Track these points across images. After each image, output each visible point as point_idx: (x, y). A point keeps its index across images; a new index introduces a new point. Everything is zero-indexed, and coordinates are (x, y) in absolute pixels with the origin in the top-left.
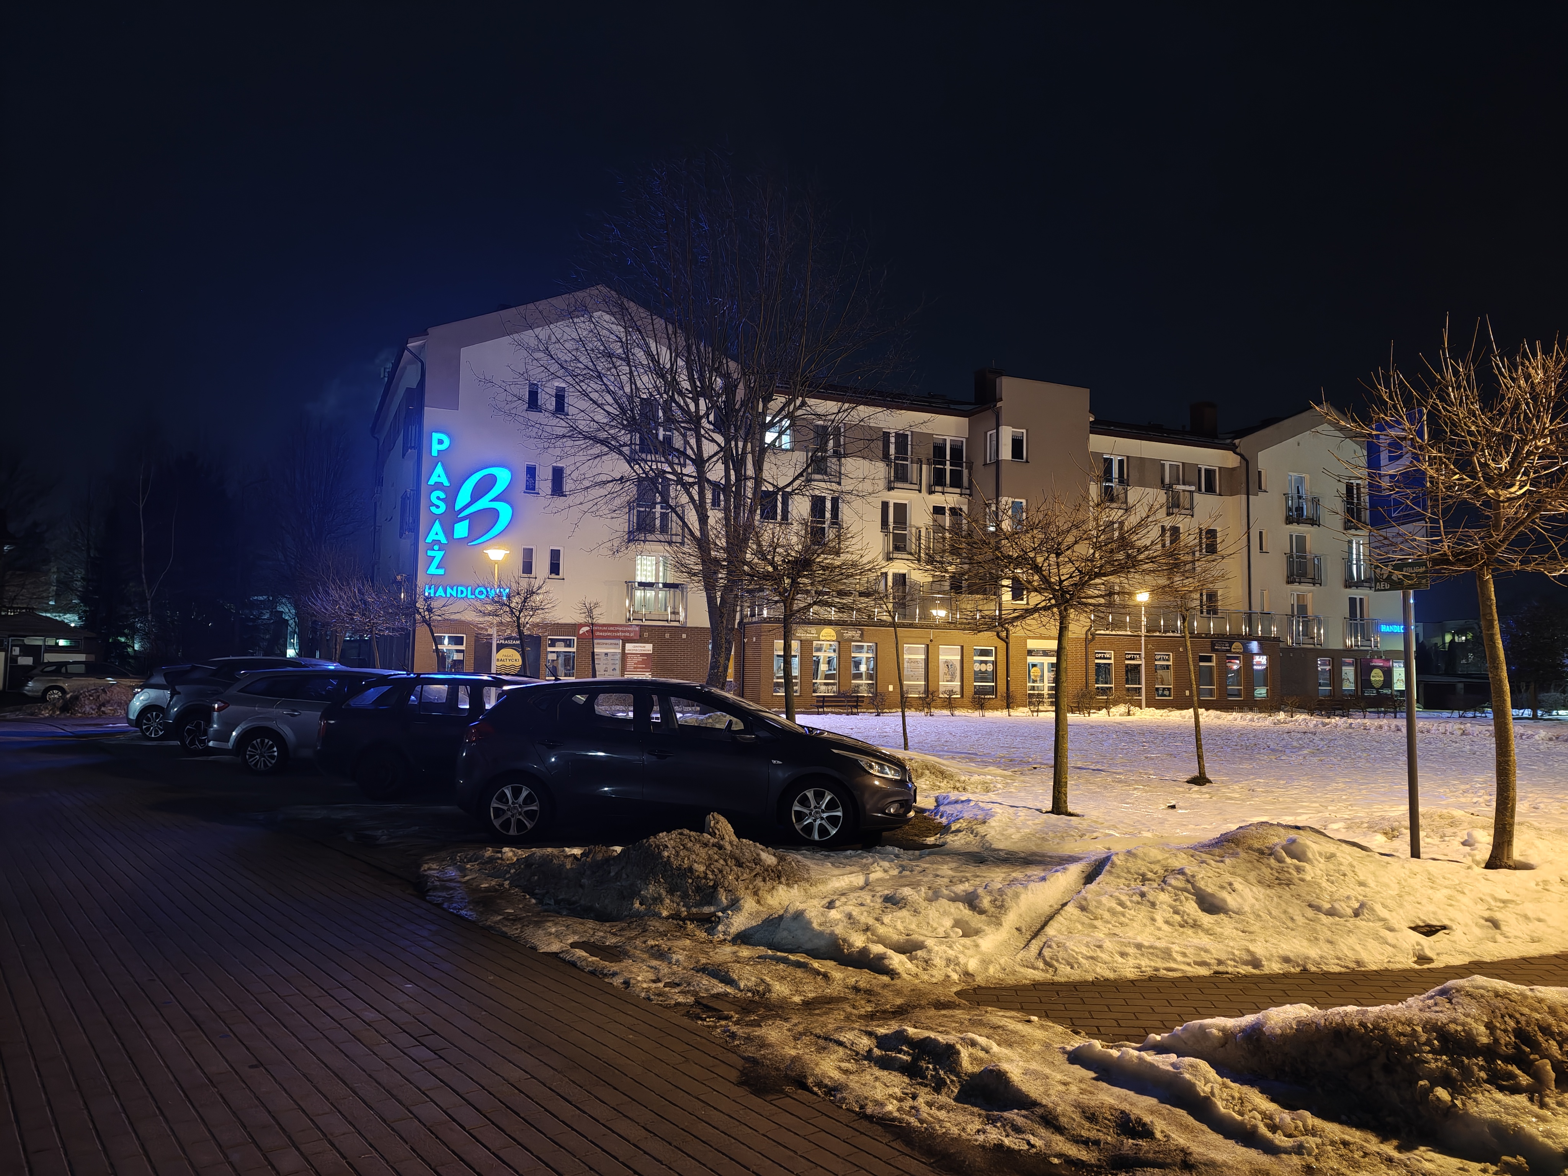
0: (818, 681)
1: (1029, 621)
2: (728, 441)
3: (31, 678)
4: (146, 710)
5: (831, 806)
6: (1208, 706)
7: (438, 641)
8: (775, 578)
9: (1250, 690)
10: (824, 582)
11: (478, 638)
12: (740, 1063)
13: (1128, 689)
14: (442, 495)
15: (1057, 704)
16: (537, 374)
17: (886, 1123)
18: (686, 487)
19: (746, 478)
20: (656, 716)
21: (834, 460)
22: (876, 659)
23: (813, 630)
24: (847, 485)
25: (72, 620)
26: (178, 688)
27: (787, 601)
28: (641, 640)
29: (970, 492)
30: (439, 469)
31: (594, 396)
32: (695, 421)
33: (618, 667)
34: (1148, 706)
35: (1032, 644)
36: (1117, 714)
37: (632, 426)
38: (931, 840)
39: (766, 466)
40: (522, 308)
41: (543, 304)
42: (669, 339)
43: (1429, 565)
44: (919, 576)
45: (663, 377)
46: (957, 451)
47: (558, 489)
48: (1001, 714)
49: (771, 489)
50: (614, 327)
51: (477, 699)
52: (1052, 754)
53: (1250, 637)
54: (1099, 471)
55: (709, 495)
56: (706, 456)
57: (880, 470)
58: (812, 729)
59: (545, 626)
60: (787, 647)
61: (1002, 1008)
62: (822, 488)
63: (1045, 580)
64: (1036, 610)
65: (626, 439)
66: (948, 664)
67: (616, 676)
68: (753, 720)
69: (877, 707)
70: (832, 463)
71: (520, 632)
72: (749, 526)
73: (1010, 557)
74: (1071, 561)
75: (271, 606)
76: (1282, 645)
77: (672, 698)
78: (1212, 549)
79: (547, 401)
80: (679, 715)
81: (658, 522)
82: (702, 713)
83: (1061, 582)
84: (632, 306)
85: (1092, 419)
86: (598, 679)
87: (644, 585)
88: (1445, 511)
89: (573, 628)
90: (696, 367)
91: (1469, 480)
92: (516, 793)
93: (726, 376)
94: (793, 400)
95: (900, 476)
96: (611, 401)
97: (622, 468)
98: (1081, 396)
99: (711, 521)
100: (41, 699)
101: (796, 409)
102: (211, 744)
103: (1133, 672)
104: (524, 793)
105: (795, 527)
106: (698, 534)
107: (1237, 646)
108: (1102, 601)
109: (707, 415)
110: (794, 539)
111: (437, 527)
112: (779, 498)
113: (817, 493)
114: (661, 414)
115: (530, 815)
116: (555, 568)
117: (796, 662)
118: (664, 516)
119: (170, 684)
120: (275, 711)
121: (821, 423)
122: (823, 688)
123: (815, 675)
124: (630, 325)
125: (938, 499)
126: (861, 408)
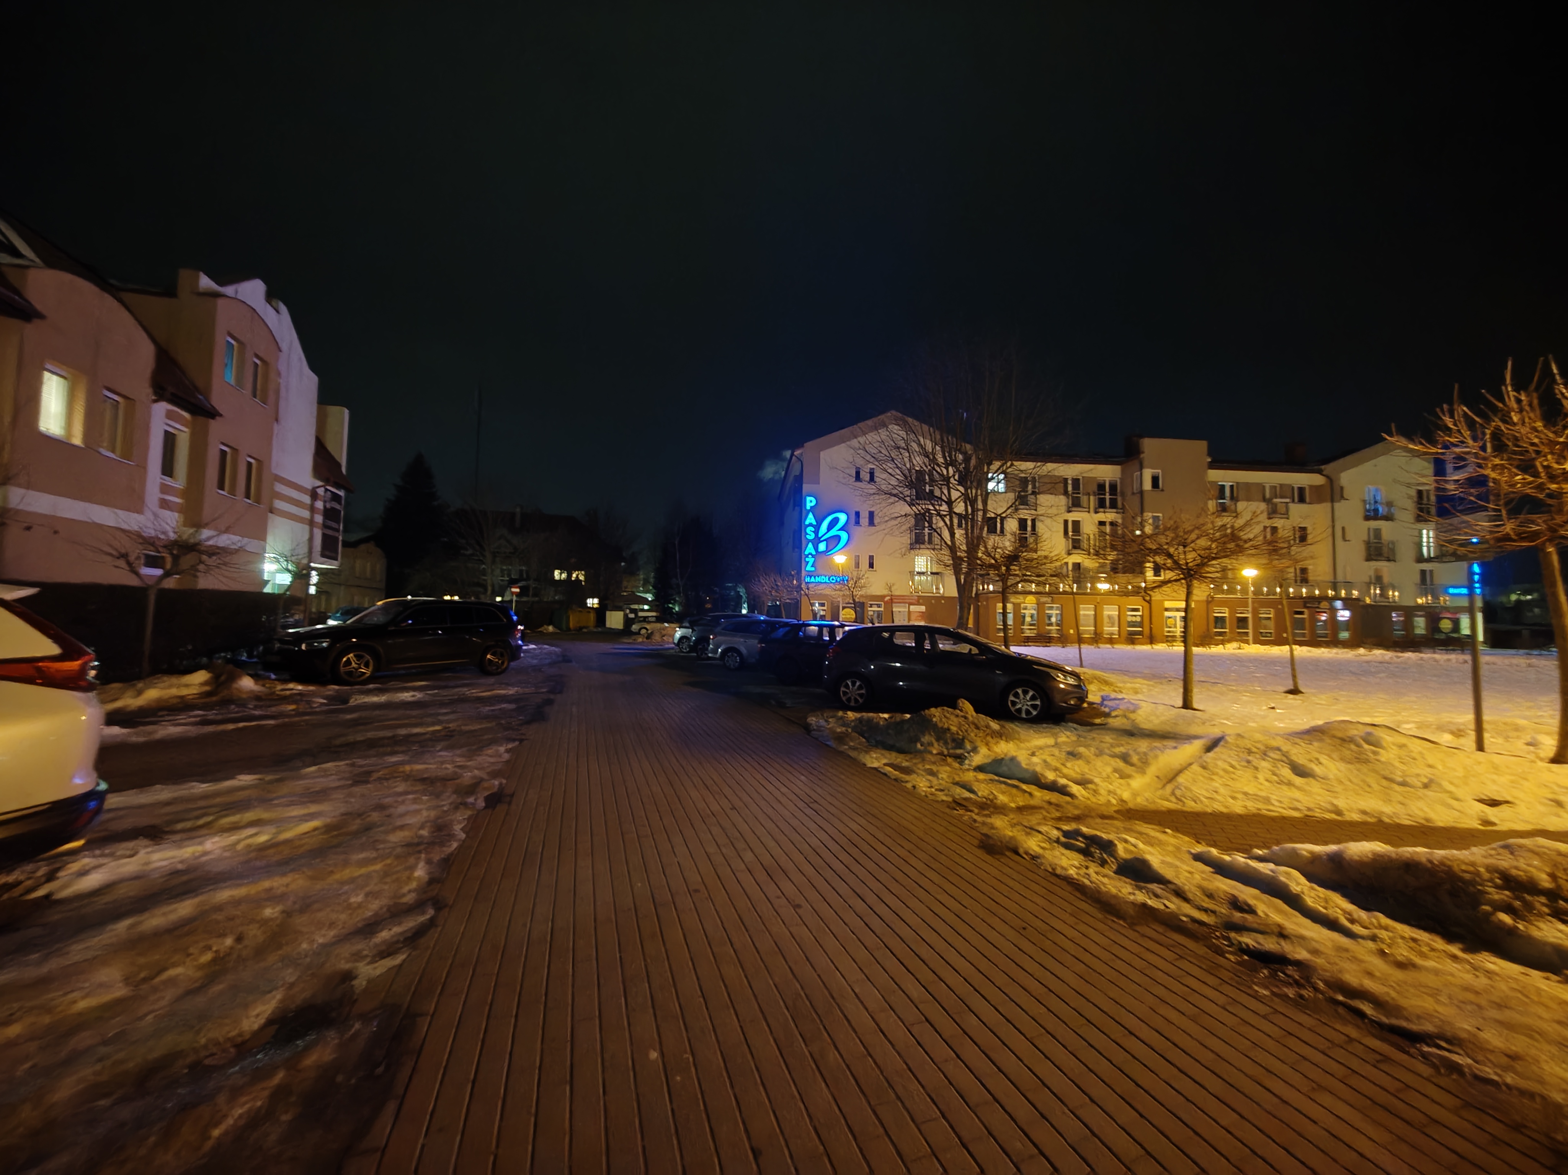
0: (1025, 627)
1: (1165, 588)
2: (966, 490)
3: (634, 624)
4: (682, 638)
5: (1033, 698)
6: (1301, 644)
7: (812, 605)
8: (996, 567)
9: (1335, 633)
10: (1027, 569)
11: (832, 604)
12: (979, 836)
13: (1239, 633)
14: (813, 529)
15: (1185, 641)
16: (860, 462)
17: (1068, 880)
18: (942, 517)
19: (978, 510)
20: (927, 646)
21: (1033, 497)
22: (1061, 615)
23: (1021, 597)
24: (1041, 510)
25: (650, 597)
26: (695, 628)
27: (1003, 578)
28: (918, 604)
29: (1123, 511)
30: (811, 516)
31: (890, 471)
32: (947, 479)
33: (907, 619)
34: (1254, 643)
35: (1167, 604)
36: (1231, 648)
37: (911, 486)
38: (1098, 721)
39: (989, 502)
40: (851, 428)
41: (861, 425)
42: (931, 435)
43: (1492, 542)
44: (1089, 563)
45: (928, 457)
46: (1113, 487)
47: (871, 523)
48: (1147, 648)
49: (993, 515)
50: (901, 433)
51: (832, 634)
52: (1182, 673)
53: (1337, 598)
54: (1215, 492)
55: (956, 521)
56: (953, 499)
57: (1062, 500)
58: (1020, 654)
59: (866, 597)
60: (1004, 608)
61: (1146, 823)
62: (1025, 513)
63: (1176, 562)
64: (1169, 581)
65: (908, 493)
66: (1110, 617)
67: (906, 623)
68: (984, 648)
69: (1062, 643)
70: (1031, 498)
71: (854, 600)
72: (980, 538)
73: (1151, 549)
74: (1194, 550)
75: (734, 588)
76: (1361, 603)
77: (937, 636)
78: (1303, 539)
79: (865, 476)
80: (941, 646)
81: (926, 538)
82: (954, 644)
83: (1187, 563)
84: (910, 420)
85: (1209, 460)
86: (896, 624)
87: (920, 573)
88: (1506, 504)
89: (882, 598)
90: (947, 449)
91: (1531, 479)
92: (854, 684)
93: (964, 453)
94: (1006, 463)
95: (1076, 504)
96: (899, 472)
97: (907, 509)
98: (1202, 446)
99: (957, 536)
100: (638, 633)
101: (1007, 468)
102: (710, 655)
103: (1242, 622)
104: (858, 684)
105: (1009, 536)
106: (949, 543)
107: (1324, 605)
108: (1218, 575)
109: (954, 476)
110: (1007, 544)
111: (810, 545)
112: (998, 520)
113: (1022, 516)
114: (927, 477)
115: (861, 695)
116: (871, 565)
117: (1010, 616)
118: (930, 535)
119: (691, 627)
120: (737, 639)
121: (1023, 475)
122: (1028, 631)
123: (1023, 623)
124: (909, 430)
125: (1101, 517)
126: (1049, 464)
